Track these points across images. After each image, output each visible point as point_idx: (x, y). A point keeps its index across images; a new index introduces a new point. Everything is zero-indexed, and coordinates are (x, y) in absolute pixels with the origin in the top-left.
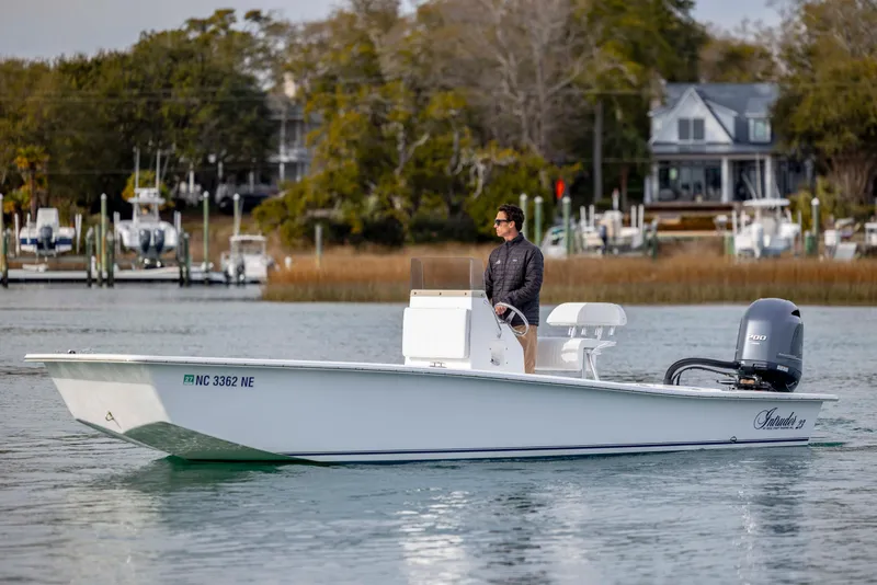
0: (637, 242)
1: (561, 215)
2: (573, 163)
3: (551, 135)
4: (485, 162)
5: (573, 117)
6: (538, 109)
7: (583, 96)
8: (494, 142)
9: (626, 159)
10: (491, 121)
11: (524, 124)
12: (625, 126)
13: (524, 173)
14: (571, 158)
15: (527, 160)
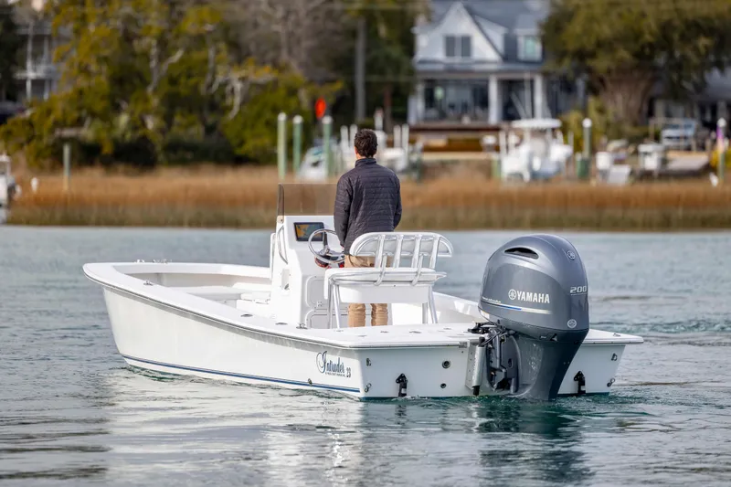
0: (401, 165)
1: (321, 135)
2: (333, 81)
3: (311, 51)
4: (243, 79)
5: (335, 33)
6: (298, 24)
7: (344, 12)
8: (251, 59)
9: (390, 77)
10: (248, 36)
11: (283, 39)
12: (389, 43)
13: (282, 92)
14: (332, 75)
15: (285, 78)
